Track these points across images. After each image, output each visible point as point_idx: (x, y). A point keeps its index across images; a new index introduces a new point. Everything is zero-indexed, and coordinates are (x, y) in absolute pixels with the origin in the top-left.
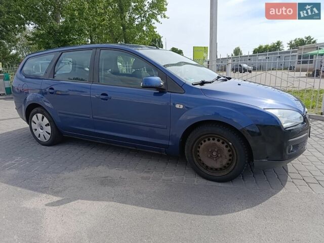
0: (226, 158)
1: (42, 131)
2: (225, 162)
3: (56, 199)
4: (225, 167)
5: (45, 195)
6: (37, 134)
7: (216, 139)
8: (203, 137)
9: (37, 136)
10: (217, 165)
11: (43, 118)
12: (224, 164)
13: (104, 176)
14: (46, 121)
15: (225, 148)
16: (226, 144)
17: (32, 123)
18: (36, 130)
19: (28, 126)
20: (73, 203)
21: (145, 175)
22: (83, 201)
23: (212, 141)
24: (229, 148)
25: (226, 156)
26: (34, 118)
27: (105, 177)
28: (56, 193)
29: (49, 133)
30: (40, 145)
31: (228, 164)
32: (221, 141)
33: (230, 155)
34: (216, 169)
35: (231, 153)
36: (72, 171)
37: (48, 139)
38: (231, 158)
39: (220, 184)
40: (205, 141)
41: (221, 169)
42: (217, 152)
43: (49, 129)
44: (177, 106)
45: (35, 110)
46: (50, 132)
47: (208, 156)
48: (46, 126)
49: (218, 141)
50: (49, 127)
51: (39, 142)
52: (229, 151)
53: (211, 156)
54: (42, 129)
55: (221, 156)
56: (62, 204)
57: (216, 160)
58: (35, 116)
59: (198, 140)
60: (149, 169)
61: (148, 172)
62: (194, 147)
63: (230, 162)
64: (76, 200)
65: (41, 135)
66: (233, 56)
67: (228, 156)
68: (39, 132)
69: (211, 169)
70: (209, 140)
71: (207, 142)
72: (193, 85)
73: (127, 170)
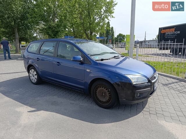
2: (107, 98)
6: (31, 78)
8: (98, 86)
9: (31, 80)
10: (104, 100)
11: (34, 71)
12: (107, 100)
14: (35, 73)
15: (107, 92)
16: (108, 90)
17: (30, 73)
18: (31, 77)
19: (28, 74)
21: (73, 102)
24: (109, 92)
26: (31, 71)
29: (36, 79)
30: (32, 84)
31: (109, 100)
33: (110, 96)
34: (104, 102)
36: (42, 97)
37: (35, 81)
40: (99, 88)
41: (106, 102)
42: (104, 93)
43: (36, 77)
44: (87, 70)
45: (31, 68)
47: (100, 95)
48: (35, 75)
49: (105, 88)
50: (36, 76)
51: (32, 82)
52: (109, 93)
53: (102, 95)
54: (33, 77)
55: (106, 96)
57: (104, 97)
59: (96, 87)
60: (76, 99)
61: (75, 101)
62: (95, 90)
65: (33, 80)
66: (156, 39)
67: (108, 96)
68: (32, 78)
69: (102, 102)
70: (101, 87)
71: (100, 88)
72: (96, 61)
73: (66, 99)
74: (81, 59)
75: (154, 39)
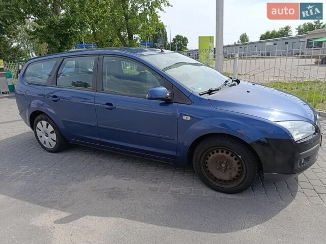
0: (235, 171)
1: (47, 138)
2: (234, 174)
3: (64, 214)
4: (234, 179)
5: (53, 210)
6: (42, 141)
7: (225, 152)
8: (211, 149)
9: (43, 143)
10: (226, 177)
11: (48, 125)
12: (233, 176)
14: (51, 128)
15: (234, 161)
16: (235, 157)
17: (37, 130)
18: (41, 137)
19: (33, 132)
20: (81, 219)
21: (153, 186)
22: (91, 217)
23: (220, 153)
24: (238, 161)
25: (235, 169)
26: (39, 125)
27: (112, 189)
28: (64, 208)
30: (46, 152)
31: (237, 176)
32: (230, 153)
33: (240, 168)
34: (225, 181)
35: (240, 165)
36: (79, 181)
37: (53, 146)
38: (240, 170)
39: (229, 196)
40: (213, 153)
41: (230, 181)
42: (226, 164)
43: (54, 136)
44: (185, 118)
45: (39, 117)
46: (55, 140)
47: (216, 168)
48: (51, 133)
49: (227, 153)
50: (54, 134)
51: (45, 149)
52: (238, 163)
53: (219, 168)
54: (47, 136)
55: (230, 168)
56: (70, 221)
57: (225, 171)
58: (39, 123)
59: (206, 152)
61: (156, 182)
62: (202, 158)
63: (239, 175)
64: (84, 216)
65: (47, 142)
66: (239, 42)
67: (237, 169)
68: (44, 139)
69: (220, 180)
70: (218, 152)
71: (215, 154)
72: (200, 95)
73: (134, 181)
74: (168, 95)
75: (237, 43)
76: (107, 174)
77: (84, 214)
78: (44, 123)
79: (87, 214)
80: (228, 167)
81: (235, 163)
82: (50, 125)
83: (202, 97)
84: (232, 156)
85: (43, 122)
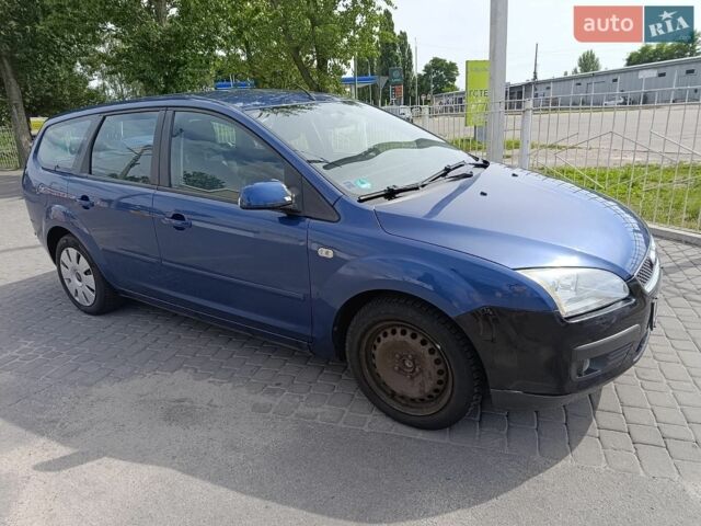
0: (430, 378)
1: (80, 284)
2: (429, 386)
3: (60, 451)
4: (430, 396)
6: (72, 289)
7: (409, 333)
8: (381, 325)
9: (73, 293)
10: (414, 392)
11: (78, 257)
12: (427, 391)
13: (177, 397)
14: (84, 264)
15: (428, 355)
16: (429, 346)
17: (62, 266)
18: (70, 281)
19: (55, 268)
20: (89, 464)
21: (263, 399)
22: (111, 460)
23: (399, 337)
24: (436, 356)
25: (430, 374)
26: (64, 257)
27: (179, 401)
28: (65, 438)
29: (92, 290)
30: (79, 313)
31: (436, 391)
32: (420, 338)
33: (440, 372)
34: (413, 400)
35: (441, 367)
36: (120, 380)
37: (92, 301)
38: (442, 378)
39: (420, 435)
40: (385, 335)
41: (422, 400)
42: (413, 360)
43: (91, 280)
44: (323, 252)
45: (62, 241)
46: (94, 288)
47: (393, 368)
48: (86, 273)
49: (414, 337)
50: (91, 277)
51: (78, 305)
52: (437, 362)
53: (400, 369)
54: (80, 280)
55: (421, 371)
56: (67, 467)
57: (412, 378)
58: (64, 252)
59: (371, 332)
60: (277, 385)
61: (274, 391)
62: (364, 345)
63: (440, 387)
64: (99, 457)
65: (80, 293)
66: (575, 71)
67: (434, 373)
68: (75, 285)
69: (402, 397)
70: (394, 332)
71: (390, 338)
72: (360, 201)
73: (230, 385)
74: (288, 199)
75: (570, 74)
76: (180, 367)
77: (99, 454)
78: (73, 252)
79: (105, 455)
80: (417, 369)
81: (429, 359)
82: (82, 258)
83: (363, 205)
84: (423, 343)
85: (70, 250)
